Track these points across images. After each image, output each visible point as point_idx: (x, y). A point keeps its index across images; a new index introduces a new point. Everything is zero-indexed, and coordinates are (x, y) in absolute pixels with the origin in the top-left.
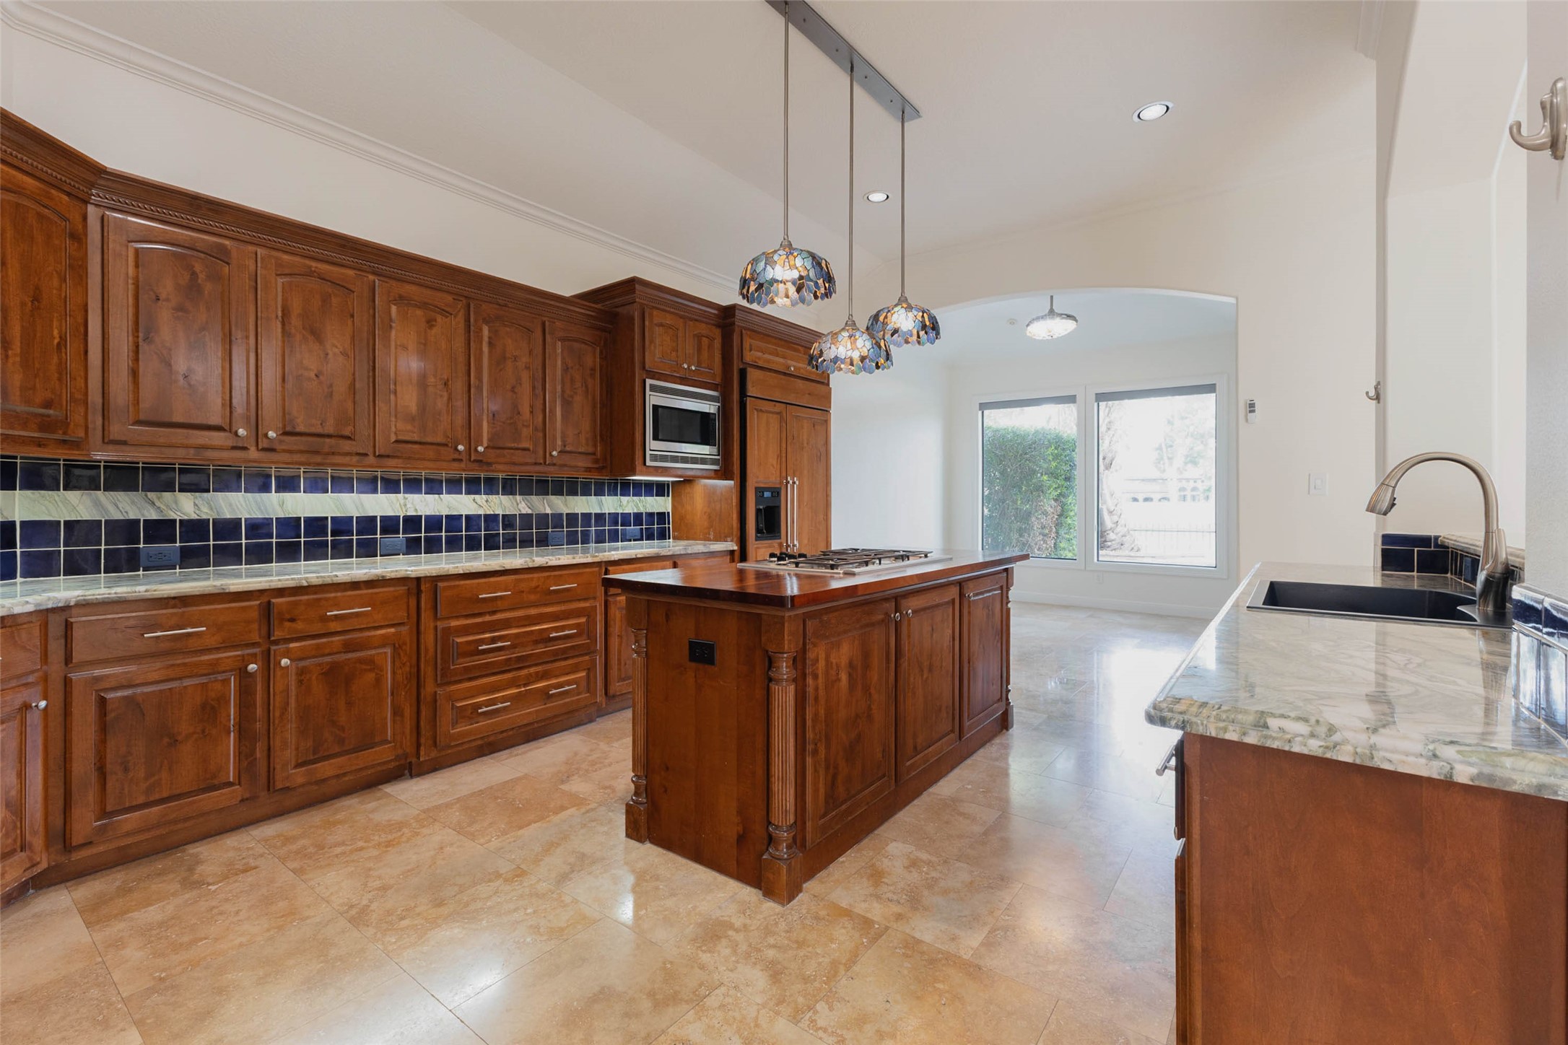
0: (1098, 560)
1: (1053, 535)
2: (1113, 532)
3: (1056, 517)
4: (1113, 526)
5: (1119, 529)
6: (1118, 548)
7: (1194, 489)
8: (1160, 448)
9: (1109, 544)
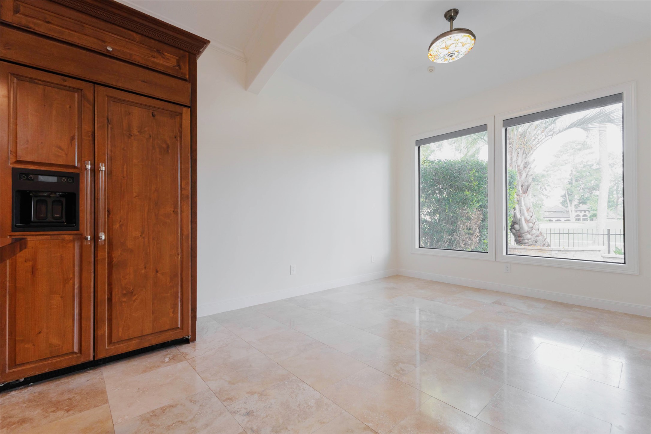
0: (507, 254)
1: (478, 234)
2: (529, 234)
3: (479, 222)
4: (529, 230)
5: (534, 231)
6: (533, 244)
7: (584, 216)
8: (565, 195)
9: (526, 241)
